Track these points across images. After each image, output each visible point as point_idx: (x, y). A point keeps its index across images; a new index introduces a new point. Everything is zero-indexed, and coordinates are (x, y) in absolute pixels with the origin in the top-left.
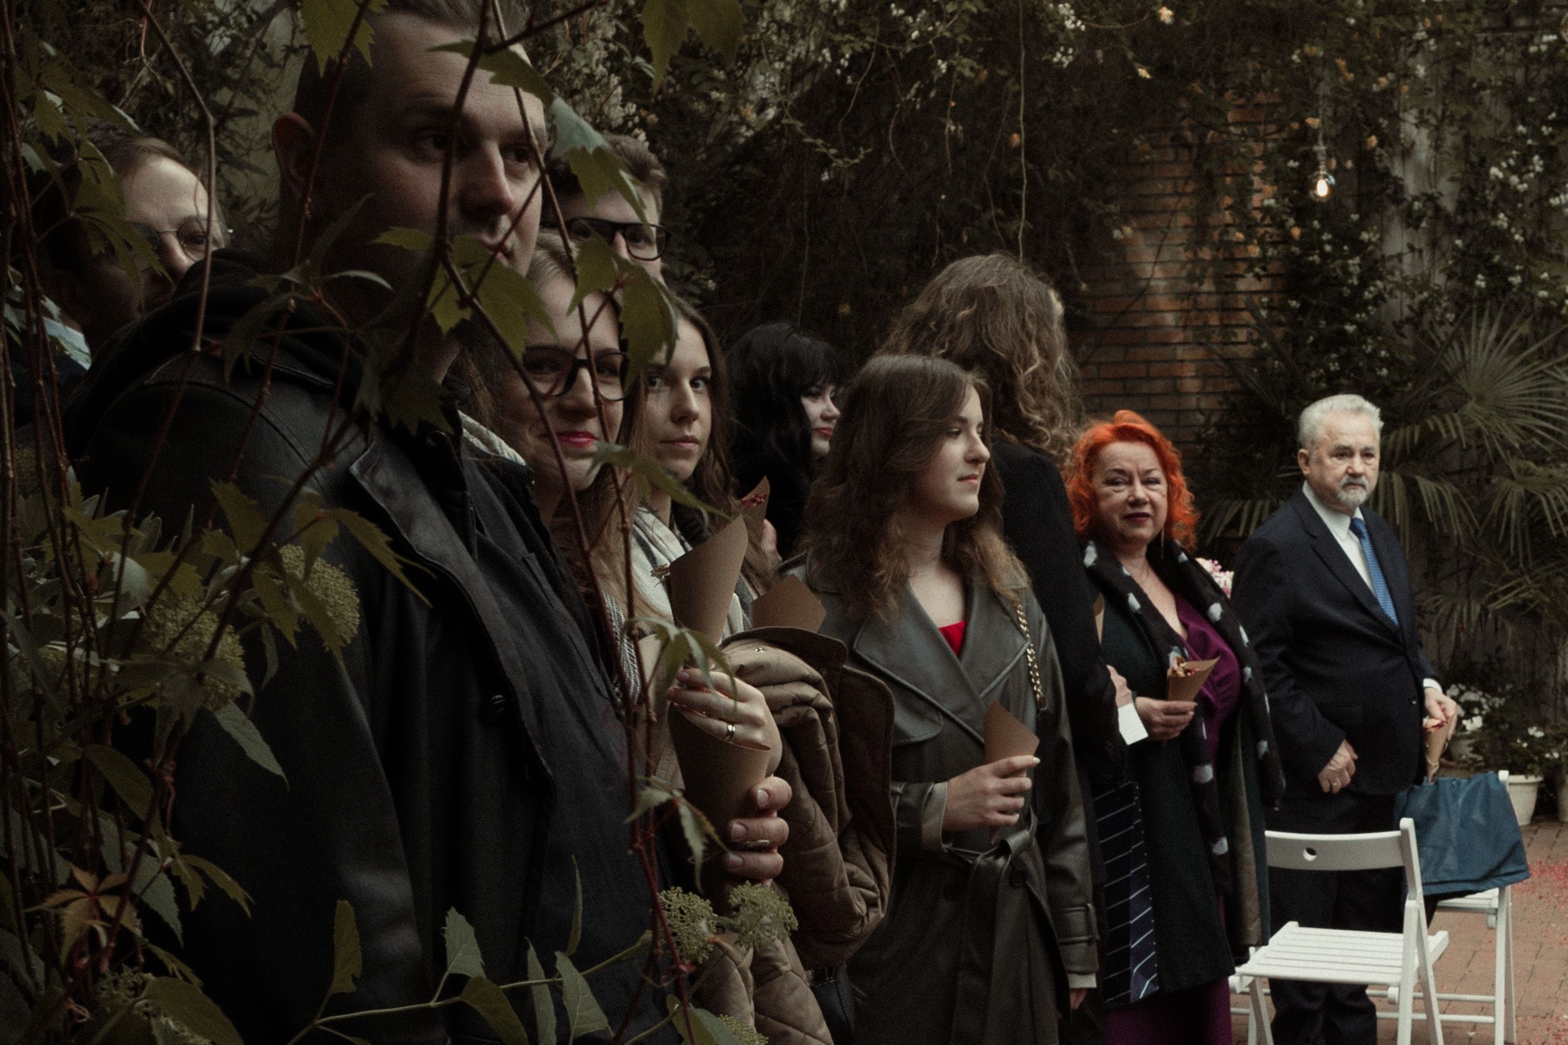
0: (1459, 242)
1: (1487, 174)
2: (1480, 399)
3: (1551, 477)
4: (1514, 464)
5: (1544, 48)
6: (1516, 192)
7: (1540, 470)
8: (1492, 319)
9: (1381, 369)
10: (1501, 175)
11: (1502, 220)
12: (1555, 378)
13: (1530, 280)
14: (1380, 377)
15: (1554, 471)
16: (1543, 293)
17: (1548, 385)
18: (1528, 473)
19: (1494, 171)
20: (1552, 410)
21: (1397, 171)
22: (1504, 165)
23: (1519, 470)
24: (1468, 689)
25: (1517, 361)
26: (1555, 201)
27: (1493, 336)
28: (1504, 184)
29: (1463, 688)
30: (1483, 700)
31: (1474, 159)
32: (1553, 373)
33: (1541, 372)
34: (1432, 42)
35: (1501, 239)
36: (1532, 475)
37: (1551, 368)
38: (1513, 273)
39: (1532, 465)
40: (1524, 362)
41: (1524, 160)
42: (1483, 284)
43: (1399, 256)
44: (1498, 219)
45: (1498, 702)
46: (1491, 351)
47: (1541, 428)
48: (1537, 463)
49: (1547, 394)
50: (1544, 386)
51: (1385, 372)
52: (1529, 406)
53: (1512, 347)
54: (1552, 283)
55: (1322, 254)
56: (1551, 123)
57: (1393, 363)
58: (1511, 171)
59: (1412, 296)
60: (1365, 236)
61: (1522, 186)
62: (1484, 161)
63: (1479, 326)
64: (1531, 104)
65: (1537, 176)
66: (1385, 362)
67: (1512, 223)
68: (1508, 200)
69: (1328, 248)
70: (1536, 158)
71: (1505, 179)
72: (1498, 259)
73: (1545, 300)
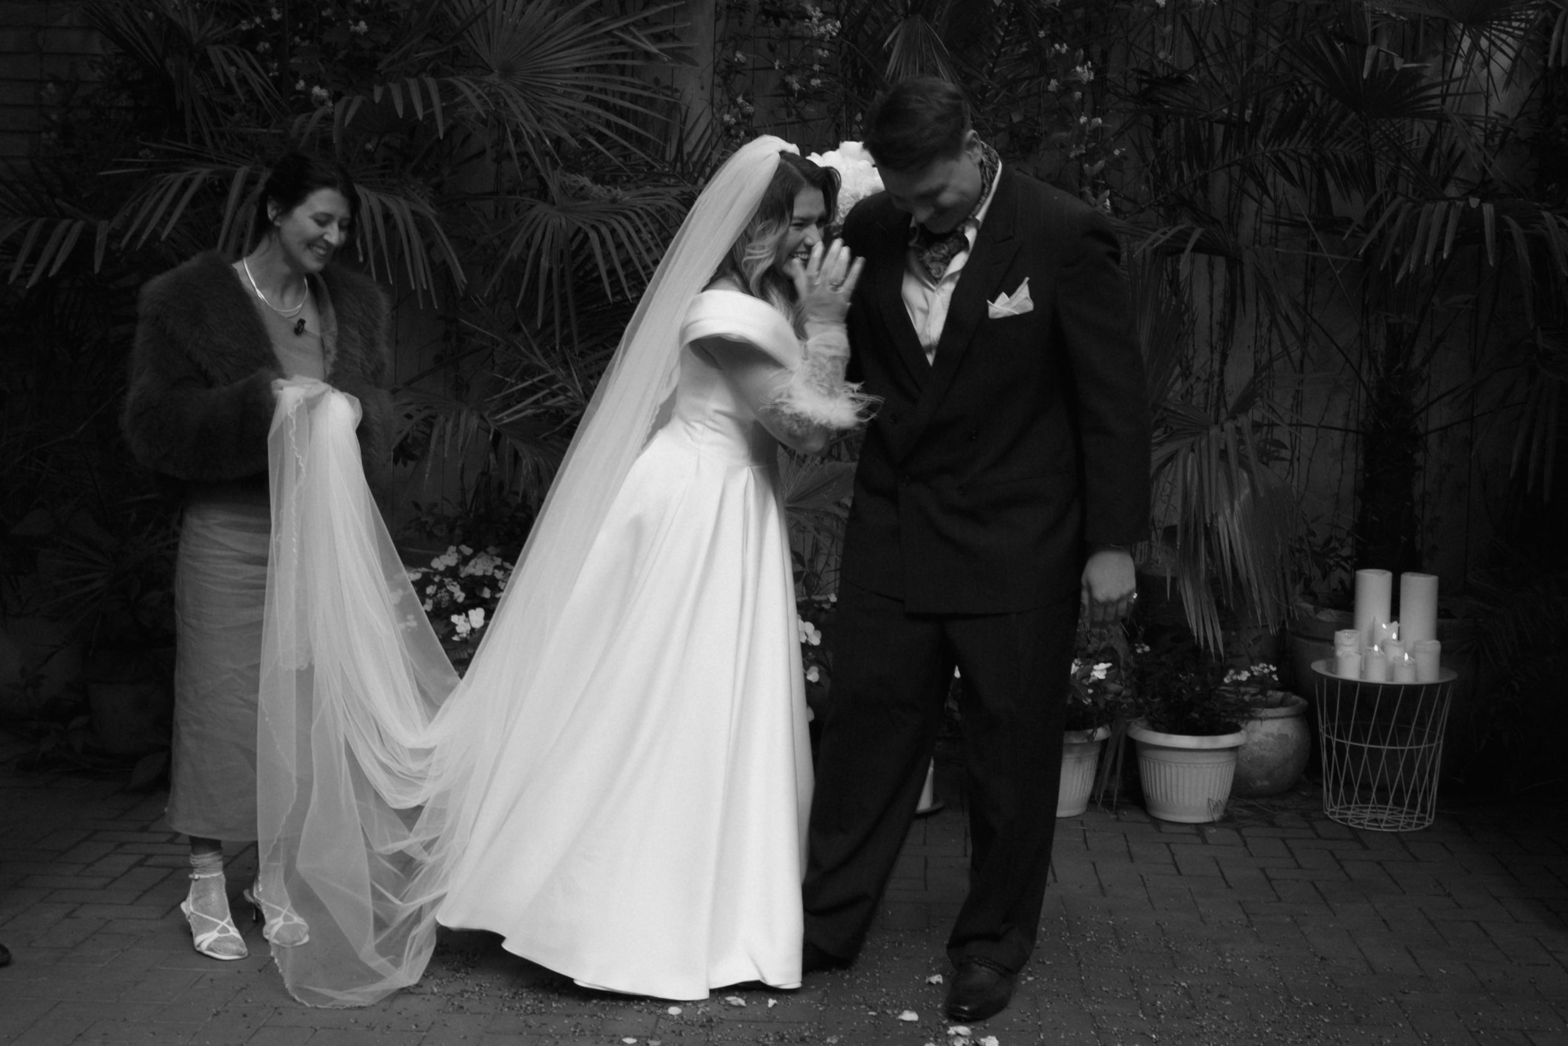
2: (507, 70)
3: (614, 201)
4: (555, 180)
7: (596, 189)
9: (356, 23)
12: (631, 46)
14: (356, 34)
15: (619, 192)
17: (624, 56)
18: (581, 194)
20: (622, 95)
23: (563, 189)
24: (479, 549)
25: (571, 14)
29: (468, 551)
30: (498, 575)
32: (628, 38)
33: (609, 33)
36: (584, 198)
37: (625, 28)
39: (585, 181)
47: (608, 124)
48: (595, 180)
49: (622, 70)
50: (614, 56)
51: (363, 26)
52: (590, 88)
57: (374, 12)
66: (363, 10)
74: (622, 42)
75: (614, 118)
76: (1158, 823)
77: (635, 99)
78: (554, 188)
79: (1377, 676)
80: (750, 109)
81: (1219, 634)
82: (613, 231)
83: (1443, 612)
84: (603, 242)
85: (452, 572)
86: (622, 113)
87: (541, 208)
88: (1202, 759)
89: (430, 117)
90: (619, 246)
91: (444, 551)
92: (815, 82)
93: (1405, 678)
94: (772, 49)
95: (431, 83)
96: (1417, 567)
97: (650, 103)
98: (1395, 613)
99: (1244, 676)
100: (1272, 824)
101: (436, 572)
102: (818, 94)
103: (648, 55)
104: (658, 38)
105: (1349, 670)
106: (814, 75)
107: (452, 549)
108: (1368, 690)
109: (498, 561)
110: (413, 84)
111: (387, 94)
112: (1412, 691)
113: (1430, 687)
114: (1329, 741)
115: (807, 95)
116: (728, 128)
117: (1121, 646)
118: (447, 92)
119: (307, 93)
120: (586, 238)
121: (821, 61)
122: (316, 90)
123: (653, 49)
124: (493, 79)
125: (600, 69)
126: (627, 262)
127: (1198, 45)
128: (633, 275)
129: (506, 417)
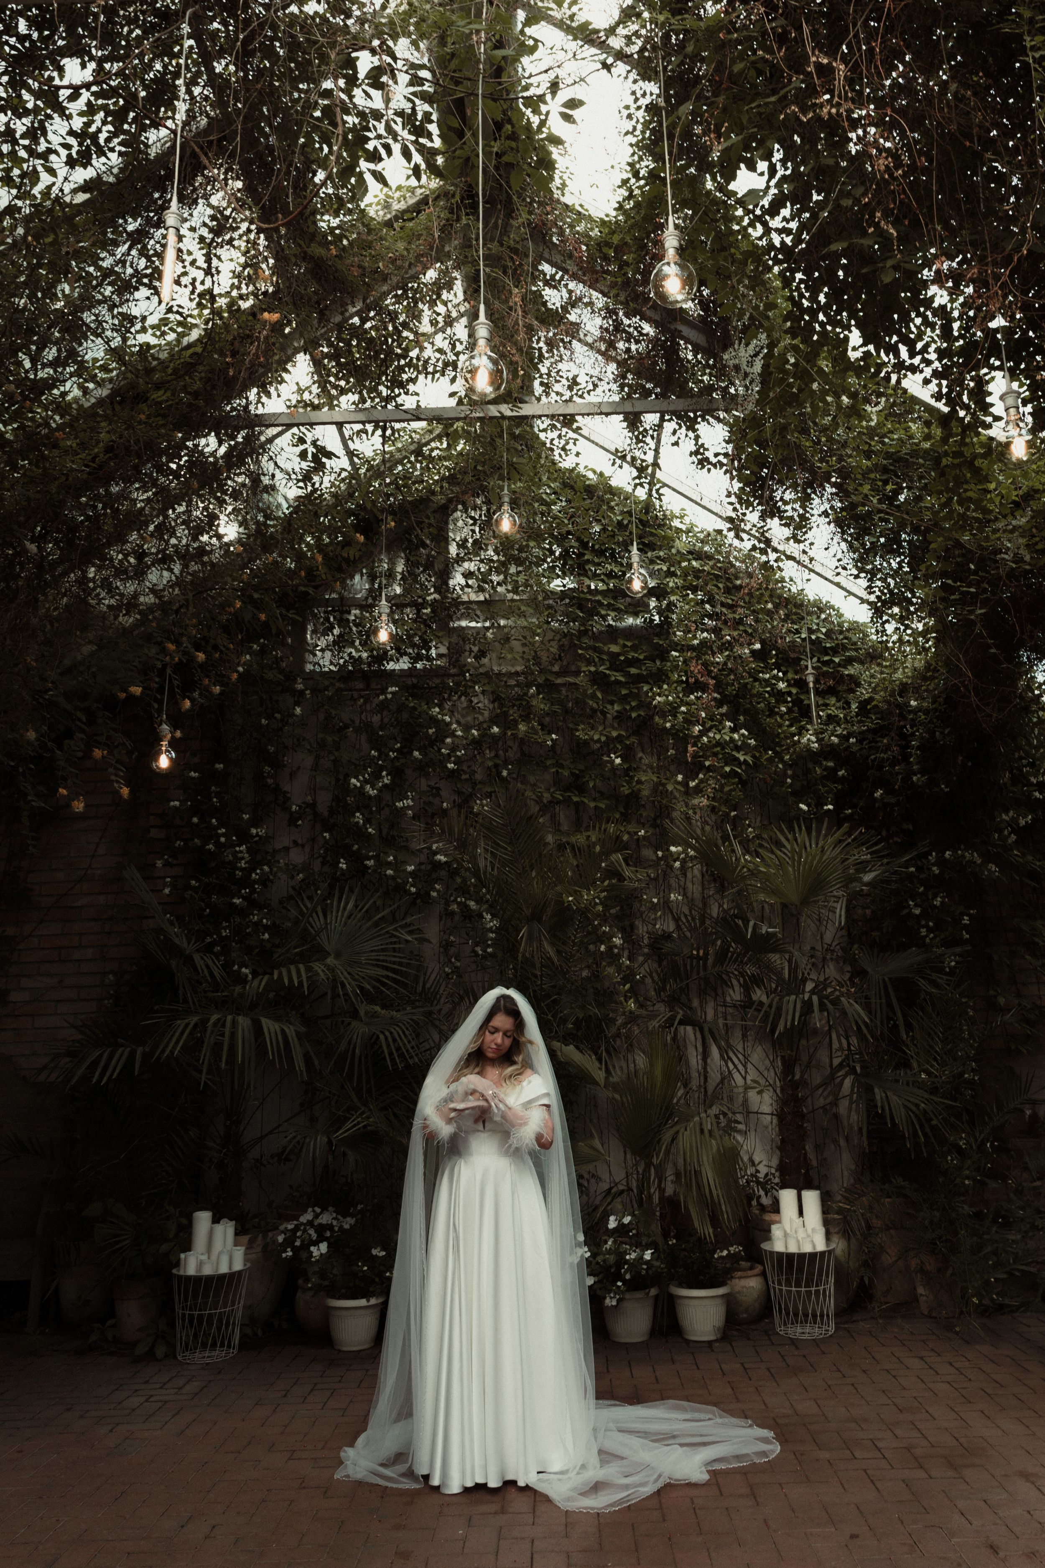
0: (326, 835)
1: (349, 784)
2: (338, 955)
3: (391, 1018)
4: (362, 1009)
5: (389, 696)
6: (370, 797)
7: (383, 1012)
8: (351, 890)
9: (263, 934)
10: (358, 784)
11: (359, 817)
12: (398, 937)
13: (381, 864)
14: (263, 941)
16: (390, 872)
17: (395, 943)
18: (375, 1015)
19: (353, 781)
20: (394, 963)
21: (286, 788)
22: (361, 778)
23: (366, 1013)
24: (324, 1209)
25: (370, 923)
26: (399, 804)
27: (350, 906)
28: (361, 791)
29: (318, 1210)
30: (335, 1223)
31: (341, 777)
32: (397, 934)
33: (388, 932)
34: (308, 692)
35: (359, 834)
36: (378, 1017)
37: (395, 929)
38: (369, 859)
39: (377, 1008)
40: (376, 924)
41: (377, 776)
42: (344, 866)
43: (287, 849)
44: (354, 817)
45: (348, 1223)
46: (349, 917)
47: (387, 977)
48: (383, 1008)
49: (394, 950)
50: (391, 943)
51: (267, 936)
52: (378, 960)
53: (367, 911)
54: (397, 866)
55: (218, 844)
56: (397, 750)
57: (273, 929)
58: (366, 782)
59: (292, 877)
60: (254, 831)
61: (373, 793)
62: (347, 777)
63: (340, 898)
64: (381, 736)
65: (385, 786)
66: (266, 928)
67: (367, 821)
68: (364, 802)
69: (223, 840)
70: (384, 773)
71: (362, 787)
72: (356, 847)
73: (393, 878)
74: (395, 936)
75: (391, 974)
76: (688, 1342)
77: (400, 964)
78: (362, 1013)
79: (793, 1249)
80: (458, 964)
81: (711, 1231)
82: (392, 1033)
84: (387, 1039)
85: (310, 1223)
86: (394, 971)
87: (355, 1023)
88: (707, 1302)
89: (301, 983)
90: (395, 1041)
91: (306, 1212)
92: (490, 950)
93: (807, 1249)
94: (468, 934)
95: (301, 966)
96: (809, 1187)
97: (408, 965)
98: (801, 1213)
99: (725, 1253)
100: (749, 1339)
101: (302, 1224)
102: (492, 955)
103: (407, 941)
104: (410, 933)
105: (779, 1246)
106: (489, 946)
107: (310, 1209)
108: (790, 1256)
109: (334, 1215)
110: (292, 967)
111: (280, 974)
112: (813, 1256)
113: (822, 1254)
114: (774, 1288)
115: (486, 956)
116: (448, 974)
117: (660, 1240)
118: (308, 969)
119: (239, 971)
120: (378, 1037)
121: (492, 939)
122: (244, 970)
123: (409, 938)
124: (330, 961)
125: (383, 950)
126: (398, 1049)
127: (677, 920)
128: (402, 1056)
129: (341, 1134)
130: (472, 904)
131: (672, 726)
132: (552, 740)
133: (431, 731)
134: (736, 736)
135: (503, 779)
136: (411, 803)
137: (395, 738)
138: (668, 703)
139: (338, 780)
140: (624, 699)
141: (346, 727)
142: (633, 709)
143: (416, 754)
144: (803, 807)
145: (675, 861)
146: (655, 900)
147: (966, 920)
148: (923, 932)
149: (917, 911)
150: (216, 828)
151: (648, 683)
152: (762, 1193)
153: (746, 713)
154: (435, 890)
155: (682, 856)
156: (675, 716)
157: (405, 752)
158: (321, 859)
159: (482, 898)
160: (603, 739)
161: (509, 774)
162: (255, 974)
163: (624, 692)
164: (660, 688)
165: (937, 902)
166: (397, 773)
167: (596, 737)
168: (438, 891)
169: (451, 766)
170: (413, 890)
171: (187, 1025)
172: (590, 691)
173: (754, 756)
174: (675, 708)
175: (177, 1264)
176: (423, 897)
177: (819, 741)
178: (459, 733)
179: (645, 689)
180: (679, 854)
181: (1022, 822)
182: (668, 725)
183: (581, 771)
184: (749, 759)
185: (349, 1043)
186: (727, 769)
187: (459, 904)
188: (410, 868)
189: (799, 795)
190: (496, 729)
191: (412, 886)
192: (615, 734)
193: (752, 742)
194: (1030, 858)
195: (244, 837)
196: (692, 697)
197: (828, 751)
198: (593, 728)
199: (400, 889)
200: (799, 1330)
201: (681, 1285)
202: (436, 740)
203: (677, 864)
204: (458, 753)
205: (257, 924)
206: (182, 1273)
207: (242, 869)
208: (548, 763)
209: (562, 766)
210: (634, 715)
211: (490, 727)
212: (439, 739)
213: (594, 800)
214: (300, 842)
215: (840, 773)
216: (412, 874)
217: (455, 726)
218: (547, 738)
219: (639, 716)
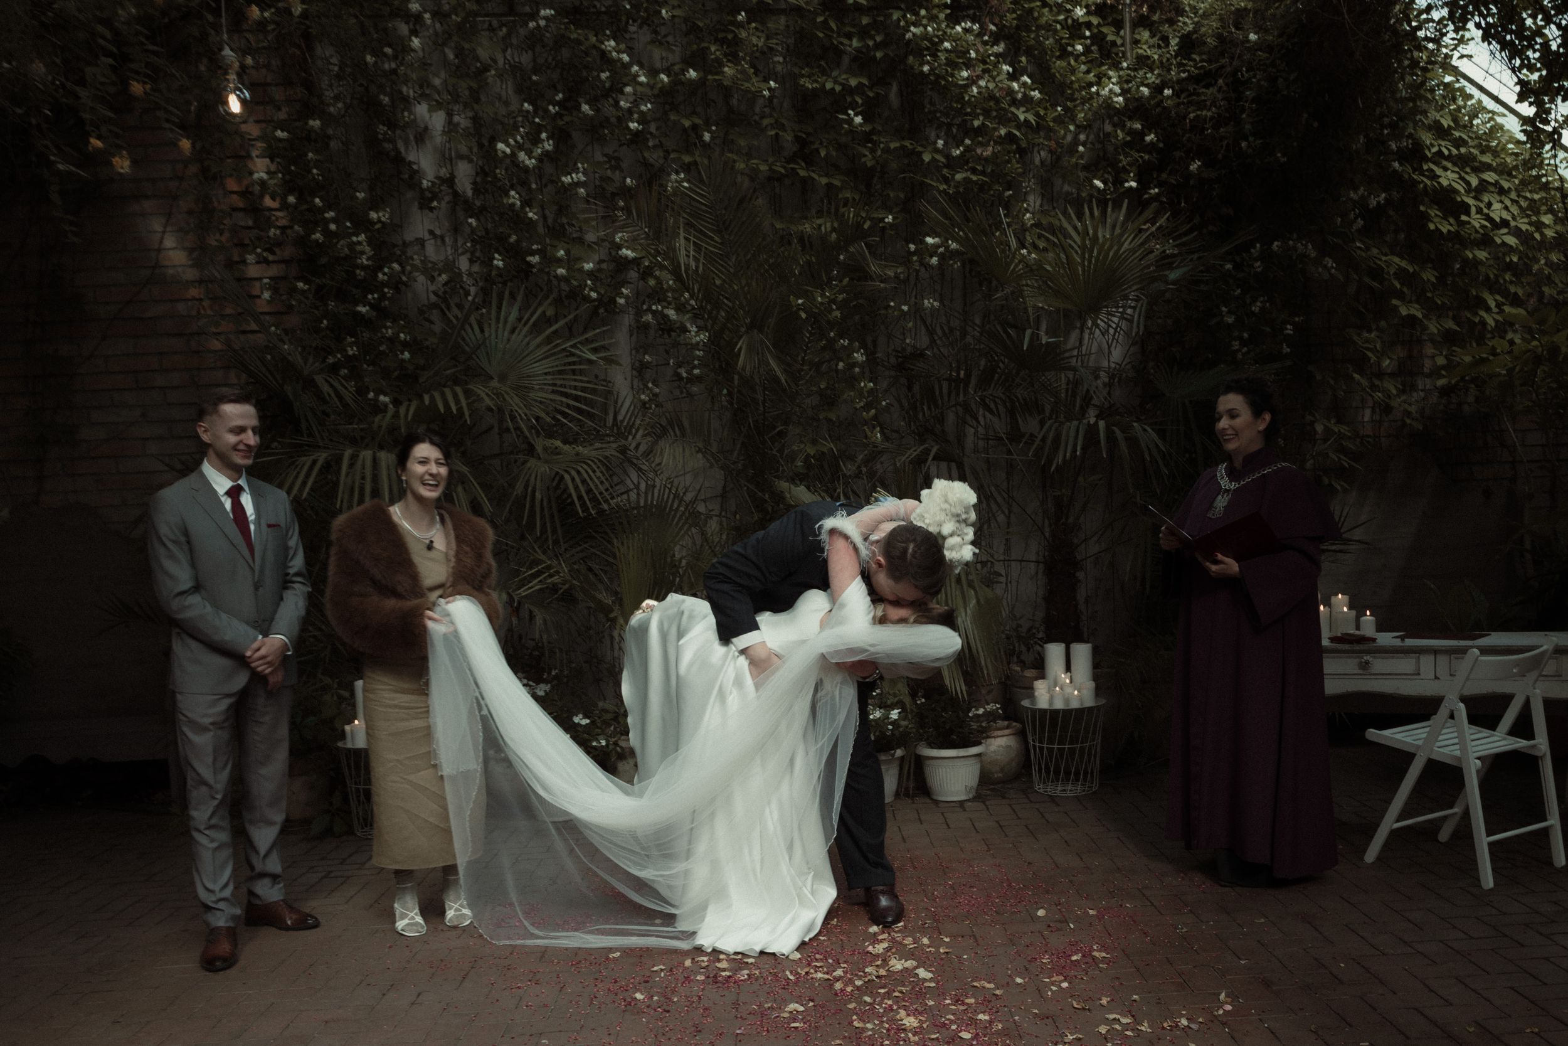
0: (472, 222)
1: (496, 150)
2: (503, 379)
5: (542, 23)
6: (526, 170)
7: (567, 448)
8: (513, 296)
9: (402, 352)
10: (508, 151)
11: (514, 198)
12: (578, 356)
13: (550, 260)
14: (402, 362)
16: (561, 271)
17: (574, 363)
18: (555, 451)
19: (502, 146)
20: (575, 388)
22: (511, 141)
23: (545, 449)
25: (539, 340)
26: (567, 179)
27: (513, 317)
28: (513, 161)
31: (485, 141)
32: (577, 352)
33: (564, 350)
34: (427, 16)
35: (517, 220)
36: (559, 453)
37: (574, 346)
38: (533, 254)
39: (559, 443)
40: (547, 341)
41: (533, 139)
42: (501, 264)
43: (421, 242)
44: (508, 196)
46: (513, 331)
47: (568, 406)
48: (566, 442)
49: (574, 372)
50: (569, 364)
51: (407, 355)
52: (555, 385)
53: (534, 324)
54: (571, 262)
55: (326, 232)
56: (558, 103)
57: (414, 346)
58: (520, 147)
59: (432, 279)
60: (373, 215)
61: (530, 163)
62: (493, 140)
63: (499, 308)
64: (535, 83)
65: (546, 154)
66: (405, 345)
67: (527, 203)
68: (520, 176)
69: (333, 227)
70: (544, 135)
71: (514, 154)
72: (513, 238)
73: (566, 279)
74: (573, 355)
75: (572, 402)
76: (937, 802)
77: (584, 390)
78: (539, 449)
79: (1059, 705)
80: (657, 391)
81: (964, 688)
82: (579, 472)
83: (1096, 665)
84: (573, 479)
86: (576, 398)
87: (532, 462)
88: (959, 762)
89: (460, 410)
90: (584, 481)
92: (696, 371)
93: (1074, 705)
94: (667, 352)
95: (458, 390)
96: (1080, 639)
97: (594, 391)
98: (1068, 668)
99: (981, 711)
100: (1004, 798)
102: (699, 378)
103: (590, 362)
104: (595, 350)
105: (1043, 703)
106: (695, 367)
108: (1054, 713)
110: (447, 391)
111: (432, 399)
112: (1080, 712)
113: (1090, 709)
114: (1034, 747)
115: (692, 380)
116: (644, 403)
117: (907, 700)
118: (468, 393)
119: (376, 400)
120: (562, 478)
121: (698, 358)
122: (382, 398)
123: (593, 357)
124: (495, 383)
125: (560, 372)
126: (589, 491)
127: (931, 332)
128: (593, 499)
129: (523, 592)
130: (671, 313)
131: (932, 70)
132: (770, 89)
133: (604, 76)
134: (1015, 85)
135: (706, 146)
136: (583, 179)
137: (554, 87)
138: (925, 36)
139: (481, 146)
140: (864, 33)
141: (486, 69)
142: (877, 46)
143: (585, 108)
144: (1098, 183)
145: (931, 256)
146: (905, 308)
147: (1289, 329)
148: (1236, 345)
149: (1230, 320)
150: (321, 211)
151: (900, 8)
152: (1023, 648)
153: (1028, 52)
154: (621, 294)
155: (942, 250)
156: (934, 56)
157: (570, 105)
158: (468, 255)
159: (684, 305)
160: (838, 88)
161: (712, 138)
162: (396, 402)
163: (865, 21)
164: (917, 14)
165: (1256, 308)
166: (561, 136)
167: (829, 86)
168: (627, 297)
169: (633, 125)
170: (594, 295)
171: (314, 462)
172: (820, 19)
173: (1037, 115)
174: (936, 44)
175: (343, 735)
176: (608, 304)
177: (1124, 92)
178: (643, 79)
179: (895, 17)
180: (937, 246)
181: (1373, 202)
182: (926, 68)
183: (808, 134)
184: (1031, 118)
185: (526, 487)
186: (1003, 132)
187: (654, 313)
188: (589, 266)
189: (1092, 169)
190: (693, 74)
191: (591, 289)
192: (853, 82)
193: (1036, 94)
194: (1375, 251)
195: (362, 224)
196: (958, 28)
197: (1136, 108)
198: (824, 73)
199: (576, 294)
200: (1059, 788)
201: (932, 746)
202: (611, 89)
203: (934, 260)
204: (643, 108)
205: (392, 340)
206: (349, 745)
207: (364, 268)
208: (766, 122)
209: (783, 127)
210: (879, 55)
211: (683, 71)
212: (616, 89)
213: (827, 175)
214: (438, 232)
215: (1148, 138)
216: (591, 274)
217: (635, 68)
218: (763, 85)
219: (886, 55)
